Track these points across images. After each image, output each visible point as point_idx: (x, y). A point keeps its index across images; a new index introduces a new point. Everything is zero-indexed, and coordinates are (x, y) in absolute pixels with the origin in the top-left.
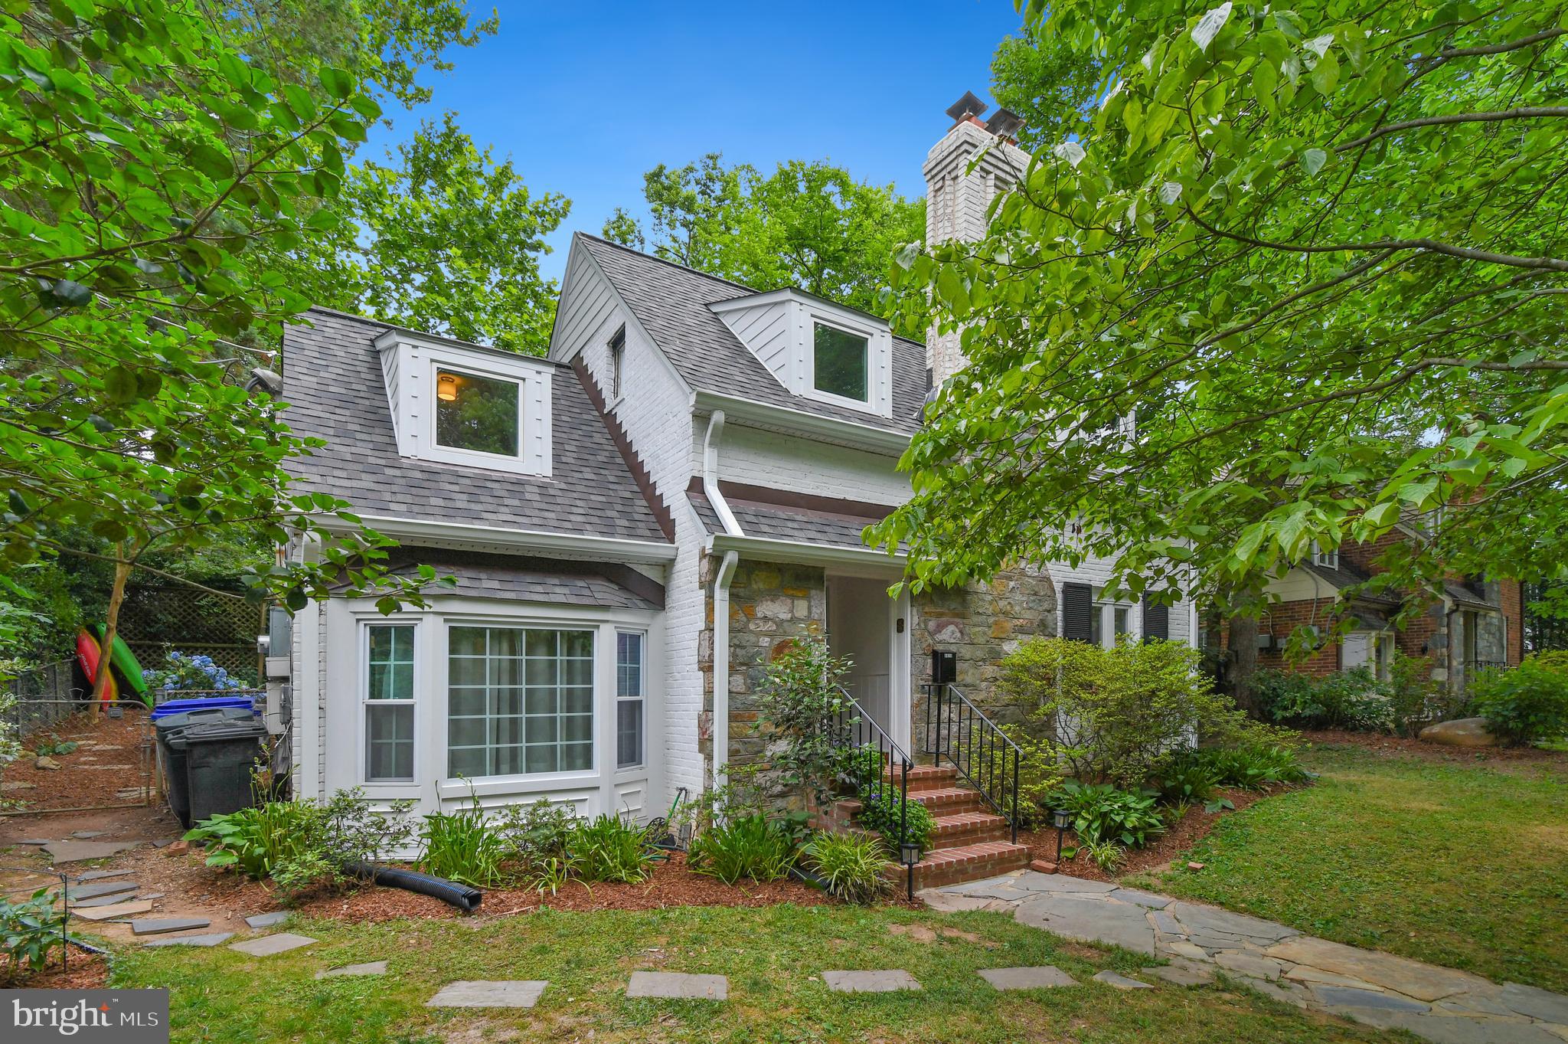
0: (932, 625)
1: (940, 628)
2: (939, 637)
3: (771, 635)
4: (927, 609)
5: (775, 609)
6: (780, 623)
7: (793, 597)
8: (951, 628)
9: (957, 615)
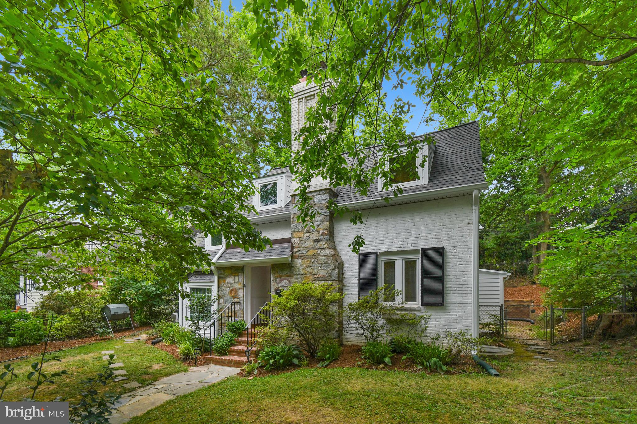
0: (278, 280)
1: (280, 282)
2: (280, 285)
3: (229, 287)
4: (276, 275)
5: (230, 280)
6: (231, 284)
7: (235, 276)
8: (285, 281)
9: (288, 276)
